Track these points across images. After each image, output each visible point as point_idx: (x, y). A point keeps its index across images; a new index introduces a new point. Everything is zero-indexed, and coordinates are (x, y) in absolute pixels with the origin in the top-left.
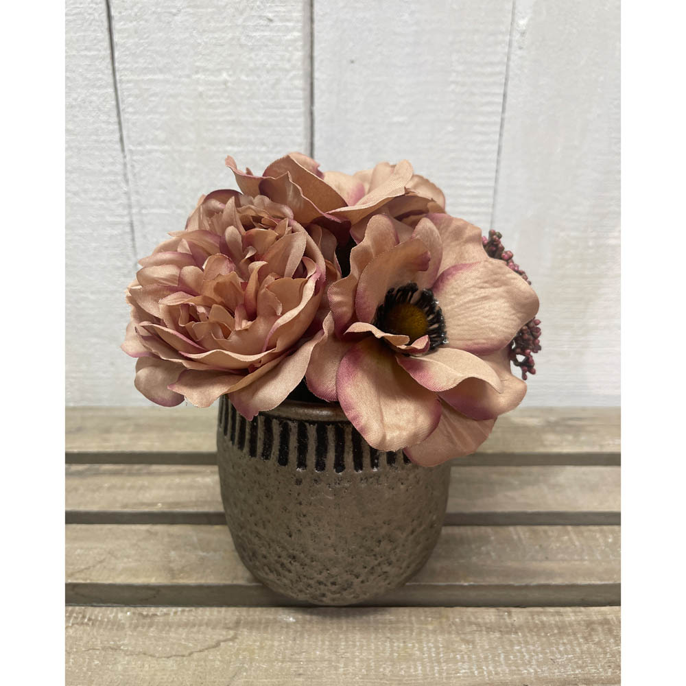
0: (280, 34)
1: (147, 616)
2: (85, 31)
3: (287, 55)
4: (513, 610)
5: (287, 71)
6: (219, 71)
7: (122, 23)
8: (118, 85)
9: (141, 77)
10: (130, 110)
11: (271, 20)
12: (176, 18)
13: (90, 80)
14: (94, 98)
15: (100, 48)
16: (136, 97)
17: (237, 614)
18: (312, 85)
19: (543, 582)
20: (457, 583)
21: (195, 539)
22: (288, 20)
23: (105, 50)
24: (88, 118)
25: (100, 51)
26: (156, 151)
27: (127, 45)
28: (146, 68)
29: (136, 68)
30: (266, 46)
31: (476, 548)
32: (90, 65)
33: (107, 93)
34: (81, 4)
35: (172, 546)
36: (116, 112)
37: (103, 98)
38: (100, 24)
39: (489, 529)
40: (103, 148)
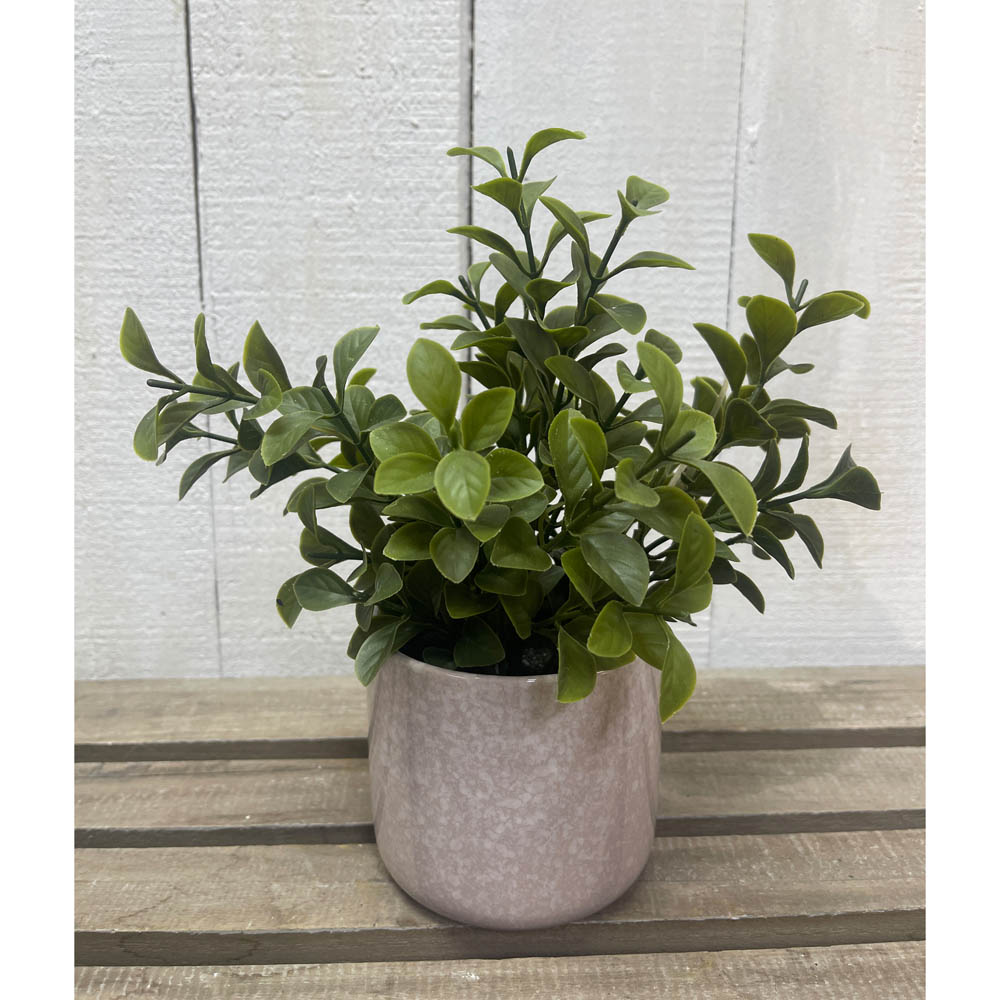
0: (429, 143)
1: (246, 976)
2: (158, 137)
3: (438, 171)
4: (812, 949)
5: (438, 191)
6: (343, 191)
7: (211, 128)
8: (201, 210)
9: (234, 200)
10: (217, 243)
11: (416, 126)
12: (286, 122)
13: (161, 203)
14: (166, 227)
15: (179, 160)
16: (226, 225)
17: (387, 970)
18: (470, 209)
19: (851, 909)
20: (723, 917)
21: (308, 865)
22: (440, 127)
23: (186, 163)
24: (156, 253)
25: (177, 163)
26: (249, 298)
27: (217, 157)
28: (240, 187)
29: (228, 187)
30: (408, 158)
31: (743, 867)
32: (163, 183)
33: (184, 220)
34: (154, 100)
35: (273, 876)
36: (195, 246)
37: (179, 227)
38: (180, 128)
39: (759, 839)
40: (174, 294)
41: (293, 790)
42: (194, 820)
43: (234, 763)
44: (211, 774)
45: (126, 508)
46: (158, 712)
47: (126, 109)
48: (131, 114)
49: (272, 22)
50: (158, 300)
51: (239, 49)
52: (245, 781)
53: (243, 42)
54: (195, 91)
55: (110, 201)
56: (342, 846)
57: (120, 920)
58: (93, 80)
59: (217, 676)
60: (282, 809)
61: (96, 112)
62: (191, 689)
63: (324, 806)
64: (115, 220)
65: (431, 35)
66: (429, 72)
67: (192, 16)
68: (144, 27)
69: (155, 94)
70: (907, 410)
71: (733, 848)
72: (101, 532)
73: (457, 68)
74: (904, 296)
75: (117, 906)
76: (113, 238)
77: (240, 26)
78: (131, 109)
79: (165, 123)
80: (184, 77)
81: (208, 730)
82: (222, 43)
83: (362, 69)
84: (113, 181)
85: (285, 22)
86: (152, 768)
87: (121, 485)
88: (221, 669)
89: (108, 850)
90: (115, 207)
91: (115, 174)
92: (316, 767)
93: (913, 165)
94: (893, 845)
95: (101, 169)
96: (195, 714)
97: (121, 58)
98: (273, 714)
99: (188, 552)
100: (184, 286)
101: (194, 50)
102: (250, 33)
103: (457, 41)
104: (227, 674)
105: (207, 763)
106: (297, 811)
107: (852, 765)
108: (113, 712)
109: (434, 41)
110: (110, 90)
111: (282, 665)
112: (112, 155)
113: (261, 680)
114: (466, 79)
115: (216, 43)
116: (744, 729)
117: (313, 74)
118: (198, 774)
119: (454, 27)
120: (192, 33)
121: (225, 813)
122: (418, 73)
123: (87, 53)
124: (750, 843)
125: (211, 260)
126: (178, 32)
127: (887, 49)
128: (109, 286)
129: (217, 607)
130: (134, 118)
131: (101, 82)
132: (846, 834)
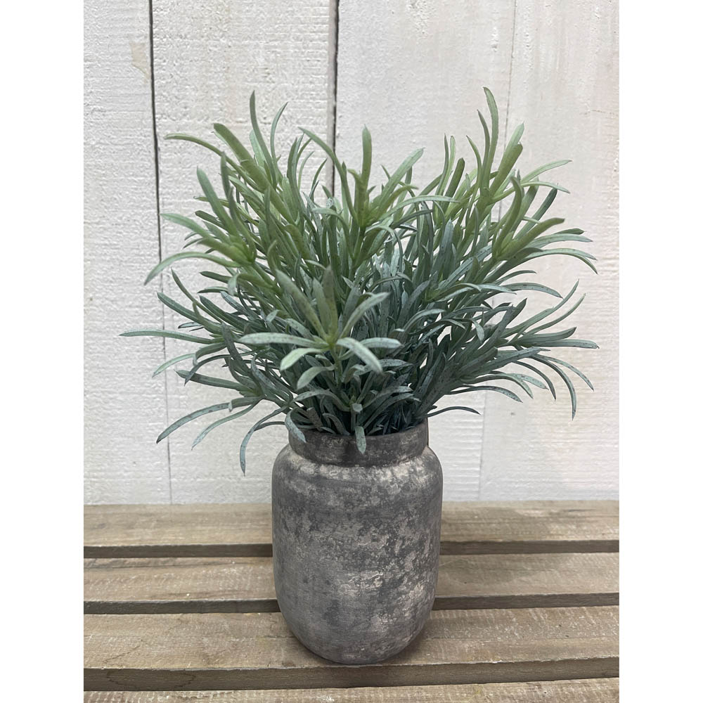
1: (187, 698)
2: (132, 159)
4: (543, 683)
7: (167, 154)
8: (160, 207)
13: (134, 201)
14: (138, 218)
15: (146, 174)
17: (277, 695)
20: (487, 662)
21: (227, 626)
23: (151, 176)
24: (131, 234)
25: (146, 177)
27: (171, 173)
28: (186, 193)
29: (178, 192)
31: (500, 630)
32: (136, 189)
33: (150, 212)
34: (130, 135)
35: (204, 633)
36: (157, 229)
37: (146, 217)
38: (148, 153)
39: (510, 611)
40: (143, 260)
41: (217, 577)
42: (154, 596)
43: (179, 559)
44: (164, 566)
45: (111, 396)
46: (131, 526)
47: (112, 141)
48: (116, 145)
49: (207, 86)
50: (132, 264)
51: (185, 103)
52: (187, 571)
53: (188, 100)
54: (157, 130)
55: (102, 200)
56: (248, 614)
57: (107, 661)
58: (92, 122)
59: (169, 503)
60: (210, 589)
61: (94, 143)
62: (152, 511)
63: (236, 588)
64: (105, 212)
65: (309, 97)
66: (307, 121)
67: (155, 82)
68: (125, 89)
69: (131, 131)
70: (606, 340)
71: (493, 617)
72: (95, 411)
73: (325, 119)
74: (606, 268)
75: (105, 652)
76: (104, 223)
77: (186, 89)
78: (116, 141)
79: (138, 151)
80: (151, 121)
81: (163, 538)
82: (175, 99)
83: (265, 118)
84: (104, 187)
85: (216, 86)
86: (127, 562)
87: (108, 382)
88: (171, 498)
89: (100, 615)
90: (105, 204)
91: (105, 183)
92: (231, 563)
93: (614, 186)
94: (593, 616)
95: (97, 179)
96: (155, 528)
97: (110, 108)
98: (204, 528)
99: (150, 424)
100: (149, 255)
101: (156, 104)
102: (193, 93)
103: (326, 101)
104: (175, 501)
105: (162, 559)
106: (219, 591)
107: (568, 564)
108: (102, 526)
109: (311, 101)
110: (102, 129)
111: (210, 496)
112: (103, 170)
113: (196, 506)
114: (332, 126)
115: (171, 99)
116: (501, 540)
117: (233, 121)
118: (156, 566)
119: (324, 92)
120: (156, 93)
121: (174, 592)
122: (300, 121)
123: (88, 105)
124: (504, 614)
125: (167, 239)
126: (147, 92)
127: (599, 111)
128: (101, 254)
129: (169, 459)
130: (117, 147)
131: (97, 123)
132: (564, 608)
